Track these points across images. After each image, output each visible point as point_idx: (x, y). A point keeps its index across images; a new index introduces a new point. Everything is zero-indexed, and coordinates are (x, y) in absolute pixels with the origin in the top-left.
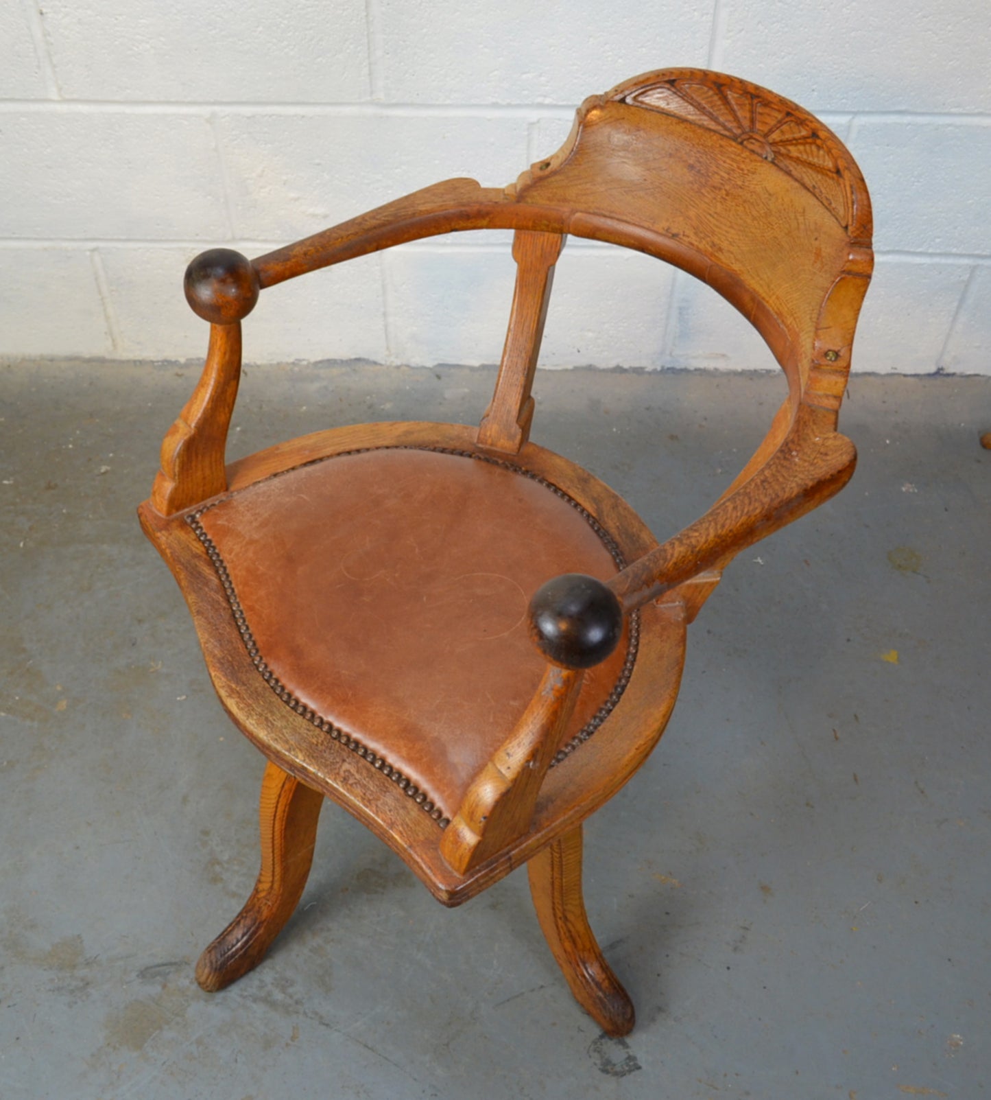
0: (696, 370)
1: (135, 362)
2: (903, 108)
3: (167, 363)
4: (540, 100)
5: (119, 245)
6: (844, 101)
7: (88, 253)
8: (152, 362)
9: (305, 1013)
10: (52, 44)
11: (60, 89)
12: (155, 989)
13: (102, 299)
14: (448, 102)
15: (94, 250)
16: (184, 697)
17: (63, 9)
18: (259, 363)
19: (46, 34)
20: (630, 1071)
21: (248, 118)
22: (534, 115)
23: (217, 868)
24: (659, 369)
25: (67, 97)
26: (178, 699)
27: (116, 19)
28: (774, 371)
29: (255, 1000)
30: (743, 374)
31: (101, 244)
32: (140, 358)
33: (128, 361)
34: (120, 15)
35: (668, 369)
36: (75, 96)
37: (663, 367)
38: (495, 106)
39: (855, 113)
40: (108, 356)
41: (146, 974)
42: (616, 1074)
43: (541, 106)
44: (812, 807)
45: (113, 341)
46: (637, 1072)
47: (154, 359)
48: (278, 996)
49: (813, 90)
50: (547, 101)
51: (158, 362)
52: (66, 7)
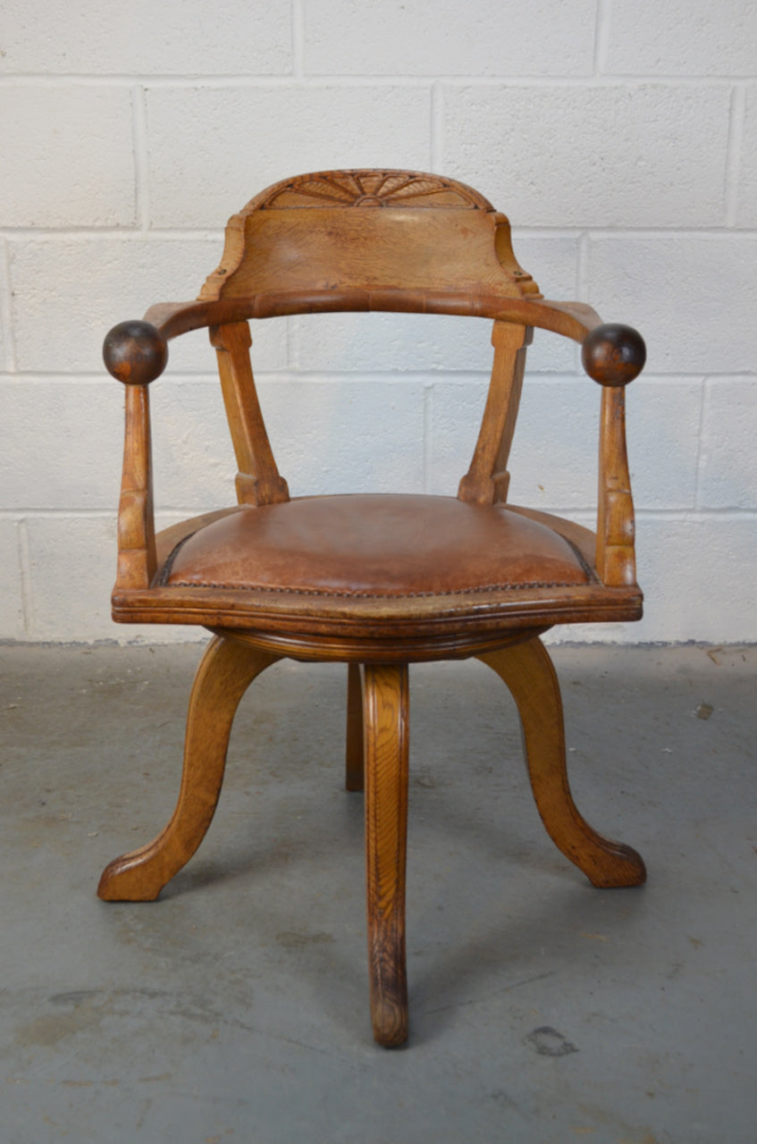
0: (595, 643)
1: (44, 643)
2: (747, 369)
3: (75, 644)
4: (434, 366)
5: (47, 515)
6: (695, 364)
7: (16, 524)
8: (61, 643)
9: (226, 1022)
10: (17, 321)
11: (17, 361)
12: (68, 1008)
13: (22, 573)
14: (355, 369)
15: (22, 521)
16: (95, 834)
17: (32, 291)
18: (166, 642)
19: (14, 313)
20: (567, 1052)
21: (179, 386)
22: (429, 380)
23: (132, 934)
24: (558, 642)
25: (22, 369)
26: (89, 835)
27: (76, 299)
28: (670, 644)
29: (173, 1013)
30: (640, 646)
31: (31, 515)
32: (49, 640)
33: (38, 643)
34: (79, 295)
35: (567, 642)
36: (29, 368)
37: (561, 641)
38: (395, 372)
39: (707, 375)
40: (18, 638)
41: (56, 999)
42: (553, 1055)
43: (434, 372)
44: (737, 892)
45: (25, 621)
46: (574, 1054)
47: (63, 641)
48: (199, 1011)
49: (667, 354)
50: (441, 367)
51: (66, 643)
52: (34, 289)
